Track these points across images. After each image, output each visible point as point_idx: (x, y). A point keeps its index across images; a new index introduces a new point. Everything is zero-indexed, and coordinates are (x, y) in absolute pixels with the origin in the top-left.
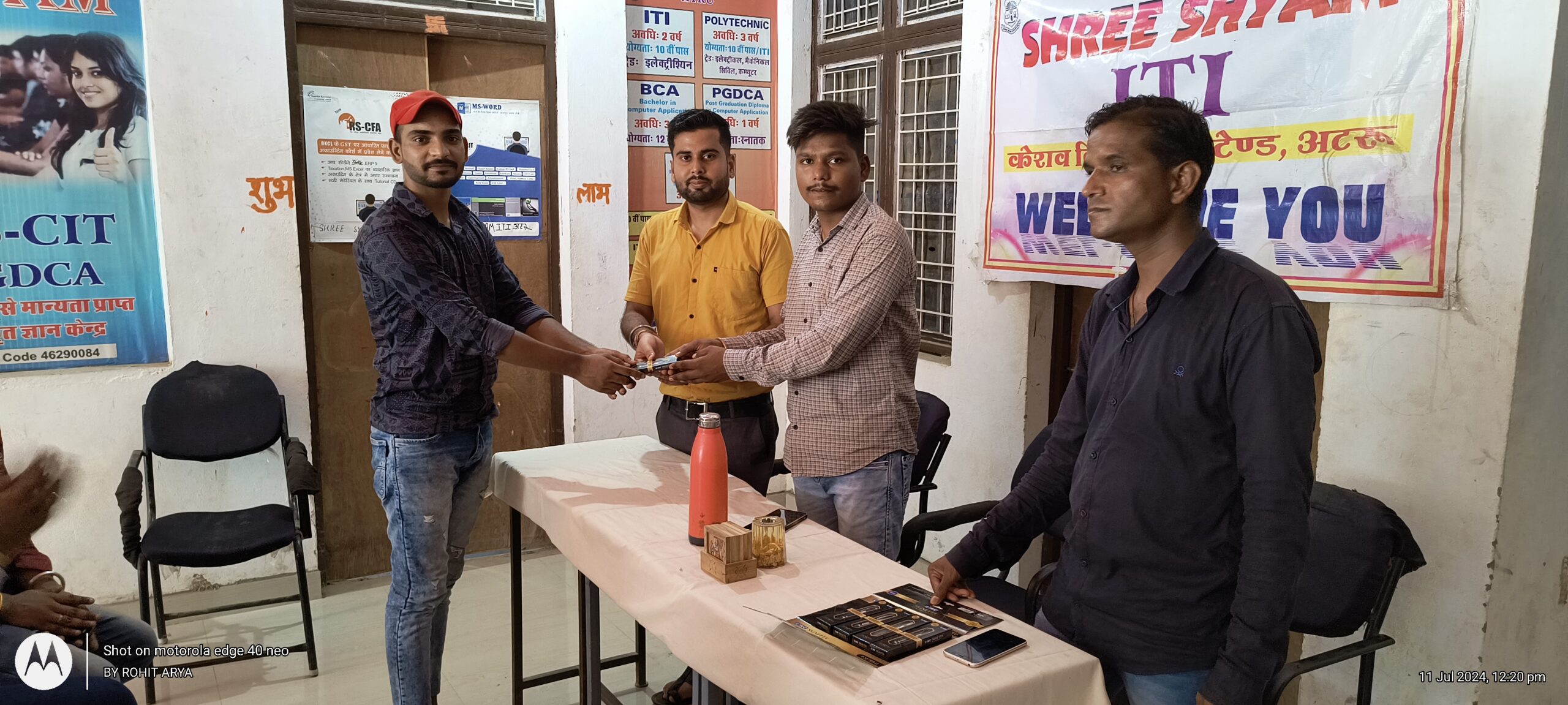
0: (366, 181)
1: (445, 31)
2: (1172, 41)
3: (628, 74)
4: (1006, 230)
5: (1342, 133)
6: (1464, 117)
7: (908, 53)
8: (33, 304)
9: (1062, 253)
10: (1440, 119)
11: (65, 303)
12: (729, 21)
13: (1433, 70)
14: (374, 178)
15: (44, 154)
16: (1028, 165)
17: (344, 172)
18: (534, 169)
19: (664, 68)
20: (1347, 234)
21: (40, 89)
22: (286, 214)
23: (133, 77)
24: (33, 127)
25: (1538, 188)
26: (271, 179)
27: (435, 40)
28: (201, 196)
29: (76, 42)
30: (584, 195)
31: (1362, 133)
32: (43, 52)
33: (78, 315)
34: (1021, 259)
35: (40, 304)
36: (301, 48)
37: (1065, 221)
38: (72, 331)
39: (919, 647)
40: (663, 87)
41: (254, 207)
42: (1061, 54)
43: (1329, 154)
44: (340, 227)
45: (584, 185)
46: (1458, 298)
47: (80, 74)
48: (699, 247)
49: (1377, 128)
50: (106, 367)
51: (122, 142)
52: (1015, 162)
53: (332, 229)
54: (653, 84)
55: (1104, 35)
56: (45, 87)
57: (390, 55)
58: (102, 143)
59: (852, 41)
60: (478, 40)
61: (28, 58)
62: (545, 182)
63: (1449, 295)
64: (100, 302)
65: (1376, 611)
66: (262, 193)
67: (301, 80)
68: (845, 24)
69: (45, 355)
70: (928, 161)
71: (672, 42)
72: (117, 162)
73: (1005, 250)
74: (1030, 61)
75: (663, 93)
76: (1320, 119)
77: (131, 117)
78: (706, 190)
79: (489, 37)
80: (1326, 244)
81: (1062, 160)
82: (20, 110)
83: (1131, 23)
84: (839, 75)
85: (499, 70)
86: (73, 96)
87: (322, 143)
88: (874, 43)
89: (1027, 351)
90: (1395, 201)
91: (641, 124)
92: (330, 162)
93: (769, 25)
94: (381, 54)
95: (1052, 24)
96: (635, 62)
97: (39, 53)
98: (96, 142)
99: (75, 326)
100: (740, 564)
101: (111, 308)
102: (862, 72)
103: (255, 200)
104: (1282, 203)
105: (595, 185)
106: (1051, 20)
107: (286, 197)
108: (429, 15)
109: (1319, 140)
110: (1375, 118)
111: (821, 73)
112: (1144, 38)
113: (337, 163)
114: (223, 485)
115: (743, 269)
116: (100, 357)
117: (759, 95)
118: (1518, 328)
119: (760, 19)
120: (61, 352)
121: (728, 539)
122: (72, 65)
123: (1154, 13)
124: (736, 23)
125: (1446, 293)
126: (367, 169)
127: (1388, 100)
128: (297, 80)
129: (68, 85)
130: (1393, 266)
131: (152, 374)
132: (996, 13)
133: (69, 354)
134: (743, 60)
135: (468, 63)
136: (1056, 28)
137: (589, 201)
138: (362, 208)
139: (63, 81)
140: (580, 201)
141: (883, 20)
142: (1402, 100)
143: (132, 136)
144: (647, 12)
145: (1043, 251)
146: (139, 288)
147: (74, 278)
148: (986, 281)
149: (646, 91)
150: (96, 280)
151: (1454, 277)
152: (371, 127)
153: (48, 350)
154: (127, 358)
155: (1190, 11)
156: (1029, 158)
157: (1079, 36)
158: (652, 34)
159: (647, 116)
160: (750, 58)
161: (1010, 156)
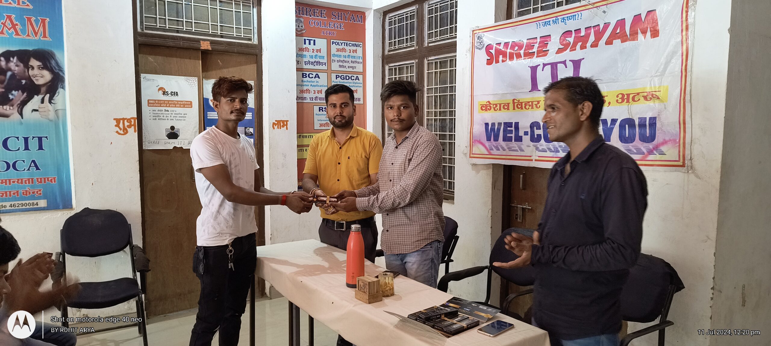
0: (171, 119)
1: (210, 49)
2: (556, 54)
3: (297, 68)
4: (480, 140)
5: (636, 94)
6: (691, 87)
7: (430, 59)
8: (6, 180)
9: (507, 150)
10: (680, 87)
11: (22, 180)
12: (343, 44)
13: (676, 65)
14: (174, 118)
15: (14, 107)
16: (490, 110)
17: (160, 115)
18: (251, 113)
19: (313, 65)
20: (640, 139)
21: (13, 76)
22: (133, 135)
23: (59, 70)
24: (9, 94)
25: (724, 117)
26: (126, 119)
27: (205, 53)
28: (91, 127)
29: (31, 53)
30: (276, 126)
31: (646, 94)
32: (15, 58)
33: (28, 186)
34: (487, 153)
35: (10, 180)
36: (140, 56)
37: (508, 135)
38: (25, 194)
39: (466, 329)
40: (312, 74)
41: (117, 132)
42: (504, 59)
43: (631, 103)
44: (157, 142)
45: (276, 121)
46: (692, 167)
47: (33, 68)
48: (340, 148)
49: (652, 92)
50: (42, 211)
51: (52, 101)
52: (483, 108)
53: (154, 143)
54: (308, 73)
55: (524, 51)
56: (16, 74)
57: (183, 59)
58: (42, 101)
59: (402, 53)
60: (226, 53)
61: (8, 61)
62: (256, 120)
63: (688, 166)
64: (39, 179)
65: (664, 310)
66: (121, 125)
67: (140, 71)
68: (398, 45)
69: (11, 206)
70: (440, 109)
71: (317, 54)
72: (50, 111)
73: (479, 149)
74: (489, 62)
75: (312, 77)
76: (626, 88)
77: (57, 89)
78: (343, 121)
79: (231, 51)
80: (631, 144)
81: (506, 107)
82: (3, 86)
83: (537, 45)
84: (395, 69)
85: (235, 67)
86: (29, 79)
87: (150, 101)
88: (414, 54)
89: (491, 196)
90: (662, 124)
91: (302, 92)
92: (153, 111)
93: (362, 46)
94: (179, 59)
95: (500, 46)
96: (299, 63)
97: (13, 58)
98: (40, 101)
99: (26, 191)
100: (375, 294)
101: (45, 182)
102: (407, 68)
103: (118, 129)
104: (610, 125)
105: (281, 121)
106: (499, 44)
107: (133, 127)
108: (203, 41)
109: (626, 97)
110: (651, 87)
111: (387, 68)
112: (543, 53)
113: (157, 111)
114: (99, 269)
115: (362, 157)
116: (38, 206)
117: (357, 78)
118: (719, 180)
119: (358, 43)
120: (19, 204)
121: (369, 283)
122: (29, 64)
123: (547, 41)
124: (347, 44)
125: (686, 165)
126: (171, 114)
127: (656, 79)
128: (139, 72)
129: (27, 74)
130: (662, 153)
131: (65, 214)
132: (473, 41)
133: (23, 205)
134: (350, 62)
135: (220, 63)
136: (501, 47)
137: (278, 128)
138: (168, 133)
139: (25, 72)
140: (274, 128)
141: (417, 43)
142: (663, 80)
143: (57, 98)
144: (305, 40)
145: (498, 150)
146: (59, 171)
147: (27, 167)
148: (471, 164)
149: (305, 76)
150: (38, 168)
151: (690, 158)
152: (173, 94)
153: (13, 203)
154: (52, 206)
155: (564, 40)
156: (490, 107)
157: (512, 51)
158: (307, 50)
159: (305, 88)
160: (353, 61)
161: (481, 106)
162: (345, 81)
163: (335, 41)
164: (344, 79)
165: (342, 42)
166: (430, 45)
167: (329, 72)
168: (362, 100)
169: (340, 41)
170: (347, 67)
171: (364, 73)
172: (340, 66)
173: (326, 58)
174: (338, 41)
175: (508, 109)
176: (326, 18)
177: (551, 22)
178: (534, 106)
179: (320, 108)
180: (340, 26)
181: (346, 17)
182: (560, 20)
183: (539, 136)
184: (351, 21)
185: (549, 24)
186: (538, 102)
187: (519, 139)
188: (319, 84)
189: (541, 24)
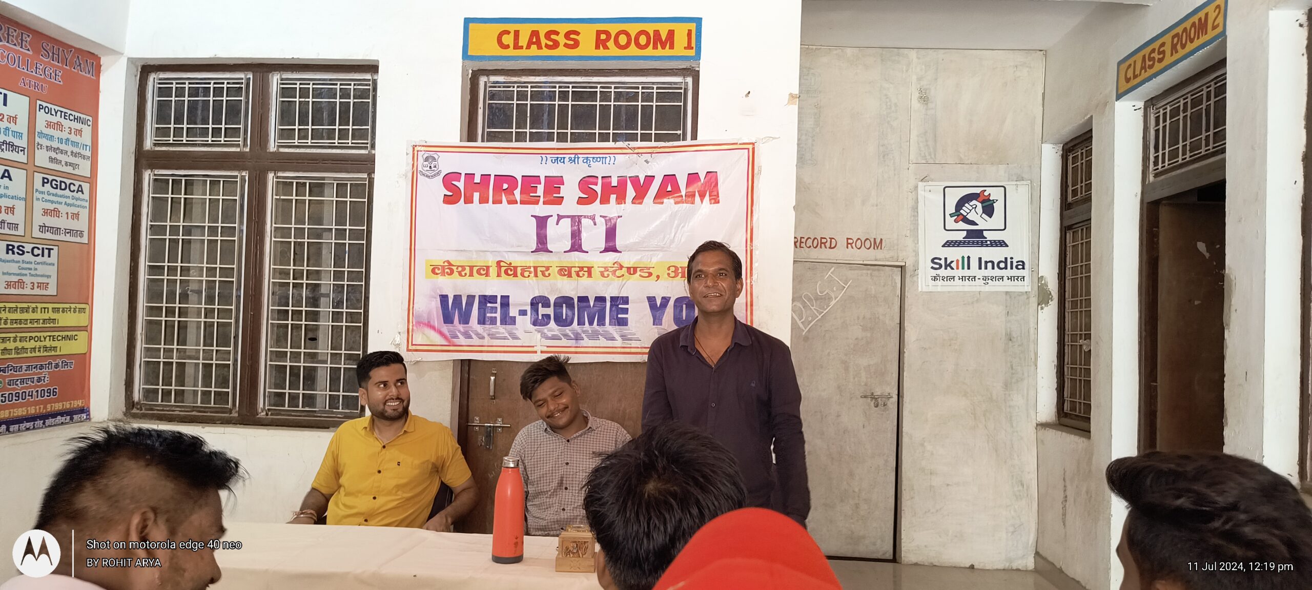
2: (576, 204)
4: (429, 322)
7: (281, 175)
9: (487, 337)
16: (451, 274)
34: (446, 343)
37: (488, 315)
42: (484, 199)
52: (437, 271)
68: (189, 137)
70: (308, 266)
71: (9, 125)
73: (428, 337)
74: (448, 200)
81: (483, 272)
83: (541, 187)
84: (177, 181)
88: (236, 160)
93: (89, 123)
102: (215, 183)
104: (660, 305)
106: (472, 175)
109: (680, 271)
111: (149, 176)
112: (553, 199)
117: (81, 189)
119: (80, 115)
123: (558, 184)
124: (65, 116)
132: (413, 161)
134: (69, 153)
141: (246, 142)
145: (469, 337)
155: (585, 187)
156: (451, 269)
160: (74, 152)
161: (433, 267)
162: (58, 191)
163: (45, 104)
164: (57, 188)
165: (57, 108)
166: (282, 150)
167: (30, 167)
168: (86, 234)
169: (53, 107)
170: (63, 163)
171: (92, 180)
172: (52, 160)
173: (25, 137)
174: (50, 106)
175: (487, 275)
176: (30, 53)
177: (567, 160)
178: (539, 274)
179: (8, 245)
180: (56, 75)
181: (67, 60)
182: (581, 160)
183: (548, 316)
184: (74, 68)
185: (562, 161)
186: (548, 268)
187: (508, 320)
188: (8, 192)
189: (549, 160)
